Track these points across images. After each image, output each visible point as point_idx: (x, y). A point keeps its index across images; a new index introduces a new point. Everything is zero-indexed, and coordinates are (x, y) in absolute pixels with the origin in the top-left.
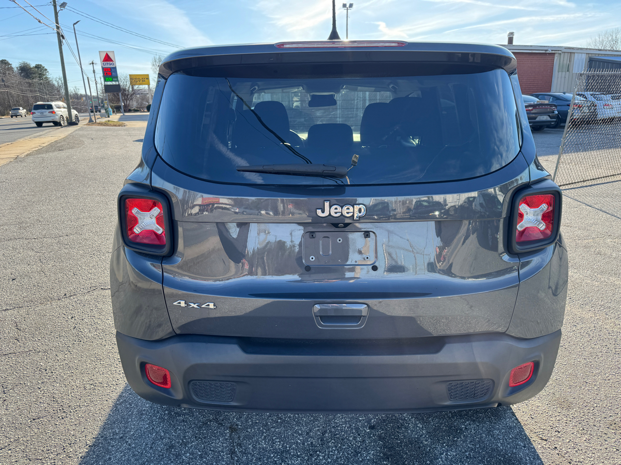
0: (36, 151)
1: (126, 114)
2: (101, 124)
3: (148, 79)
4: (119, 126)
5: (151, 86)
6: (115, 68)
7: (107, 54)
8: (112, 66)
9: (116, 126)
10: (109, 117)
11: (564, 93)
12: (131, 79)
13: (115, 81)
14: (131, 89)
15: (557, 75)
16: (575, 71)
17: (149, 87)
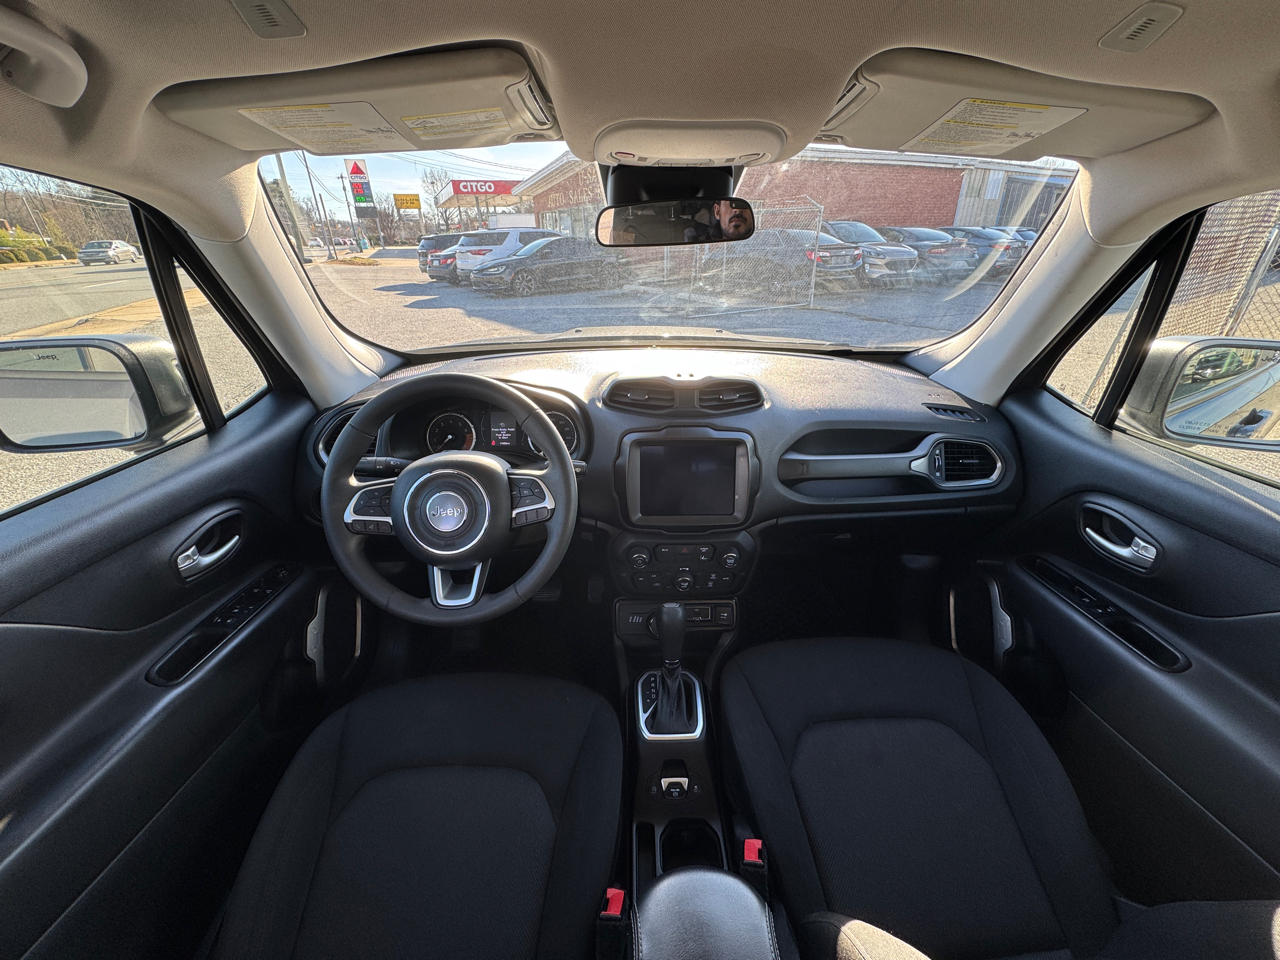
0: (200, 307)
1: (387, 248)
2: (344, 262)
3: (418, 200)
4: (369, 264)
5: (422, 210)
6: (368, 184)
7: (355, 163)
8: (363, 181)
9: (364, 264)
10: (361, 251)
11: (984, 228)
12: (396, 200)
13: (370, 202)
14: (396, 214)
15: (963, 201)
16: (988, 197)
17: (420, 212)
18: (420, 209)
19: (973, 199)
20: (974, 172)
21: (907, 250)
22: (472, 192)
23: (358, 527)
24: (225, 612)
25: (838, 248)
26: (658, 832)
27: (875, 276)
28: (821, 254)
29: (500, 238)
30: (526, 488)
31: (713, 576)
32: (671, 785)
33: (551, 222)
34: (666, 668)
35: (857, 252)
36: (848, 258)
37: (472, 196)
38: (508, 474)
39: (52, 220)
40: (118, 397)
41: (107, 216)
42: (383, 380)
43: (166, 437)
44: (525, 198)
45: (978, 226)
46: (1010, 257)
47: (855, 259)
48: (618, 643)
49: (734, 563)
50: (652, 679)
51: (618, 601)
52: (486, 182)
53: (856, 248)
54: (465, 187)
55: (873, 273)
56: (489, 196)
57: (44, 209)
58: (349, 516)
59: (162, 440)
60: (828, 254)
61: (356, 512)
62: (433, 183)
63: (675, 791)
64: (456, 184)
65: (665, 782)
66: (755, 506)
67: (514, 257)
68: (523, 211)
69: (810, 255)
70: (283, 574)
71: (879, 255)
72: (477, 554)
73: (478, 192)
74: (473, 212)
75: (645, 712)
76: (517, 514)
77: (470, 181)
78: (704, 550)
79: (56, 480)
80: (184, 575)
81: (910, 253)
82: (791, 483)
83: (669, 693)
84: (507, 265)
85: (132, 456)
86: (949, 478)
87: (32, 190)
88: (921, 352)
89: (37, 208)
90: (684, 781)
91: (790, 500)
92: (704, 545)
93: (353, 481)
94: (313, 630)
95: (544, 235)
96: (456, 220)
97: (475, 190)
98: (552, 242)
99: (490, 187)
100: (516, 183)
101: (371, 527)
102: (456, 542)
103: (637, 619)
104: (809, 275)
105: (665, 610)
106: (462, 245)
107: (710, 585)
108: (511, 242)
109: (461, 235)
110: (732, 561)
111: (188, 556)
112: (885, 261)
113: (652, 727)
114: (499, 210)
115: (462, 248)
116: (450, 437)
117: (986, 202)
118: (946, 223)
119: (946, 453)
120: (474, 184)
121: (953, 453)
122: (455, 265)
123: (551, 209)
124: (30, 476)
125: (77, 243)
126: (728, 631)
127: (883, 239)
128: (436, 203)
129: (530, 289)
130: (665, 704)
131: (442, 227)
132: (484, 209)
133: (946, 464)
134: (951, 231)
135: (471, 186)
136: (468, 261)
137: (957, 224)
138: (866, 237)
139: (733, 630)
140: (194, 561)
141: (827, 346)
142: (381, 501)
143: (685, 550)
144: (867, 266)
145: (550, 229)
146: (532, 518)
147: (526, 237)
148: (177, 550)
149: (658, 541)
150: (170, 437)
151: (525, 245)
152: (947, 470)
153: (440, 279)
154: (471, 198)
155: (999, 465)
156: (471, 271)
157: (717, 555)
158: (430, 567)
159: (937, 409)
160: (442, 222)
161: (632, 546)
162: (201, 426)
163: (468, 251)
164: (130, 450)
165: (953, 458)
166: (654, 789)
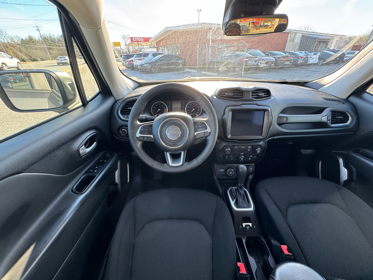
3: (120, 44)
11: (295, 51)
15: (288, 44)
16: (296, 42)
17: (121, 48)
18: (120, 47)
19: (291, 42)
20: (292, 33)
21: (272, 59)
22: (137, 41)
23: (141, 139)
24: (93, 168)
25: (251, 58)
26: (244, 241)
27: (262, 66)
28: (246, 59)
29: (146, 55)
30: (200, 125)
31: (251, 156)
32: (246, 225)
33: (161, 50)
34: (238, 186)
35: (257, 59)
36: (254, 61)
37: (137, 42)
38: (193, 120)
39: (10, 50)
40: (44, 98)
41: (26, 49)
42: (134, 91)
43: (69, 107)
44: (153, 43)
45: (292, 51)
46: (303, 61)
47: (256, 61)
48: (215, 178)
49: (260, 152)
50: (232, 190)
51: (215, 165)
52: (141, 38)
53: (257, 58)
54: (134, 39)
55: (261, 65)
56: (142, 42)
57: (7, 47)
58: (138, 135)
59: (68, 108)
60: (248, 60)
61: (140, 133)
62: (124, 38)
63: (248, 228)
64: (131, 38)
65: (244, 225)
66: (269, 132)
67: (151, 61)
68: (152, 47)
69: (243, 60)
70: (108, 155)
71: (263, 60)
72: (183, 149)
73: (138, 41)
74: (137, 48)
75: (233, 201)
76: (196, 134)
77: (136, 38)
78: (249, 147)
79: (21, 128)
80: (82, 155)
81: (273, 59)
82: (280, 124)
83: (241, 194)
84: (149, 63)
85: (57, 114)
86: (332, 123)
87: (3, 41)
88: (313, 82)
89: (5, 47)
90: (250, 224)
91: (280, 130)
92: (250, 146)
93: (138, 123)
94: (117, 174)
95: (160, 54)
96: (131, 51)
97: (137, 40)
98: (162, 56)
99: (142, 39)
100: (150, 38)
101: (146, 139)
102: (177, 144)
103: (222, 170)
104: (242, 66)
105: (240, 167)
106: (135, 57)
107: (250, 159)
108: (150, 56)
109: (134, 54)
110: (259, 151)
111: (82, 148)
112: (264, 62)
113: (237, 206)
114: (145, 47)
115: (135, 58)
116: (159, 110)
117: (295, 44)
118: (283, 50)
119: (332, 114)
120: (137, 39)
121: (335, 114)
122: (133, 64)
123: (161, 46)
124: (13, 127)
125: (18, 57)
126: (251, 174)
127: (264, 55)
128: (126, 45)
129: (156, 71)
130: (240, 198)
131: (127, 53)
132: (140, 47)
133: (332, 118)
134: (285, 52)
135: (136, 39)
136: (137, 62)
137: (286, 50)
138: (259, 54)
139: (253, 174)
140: (84, 150)
141: (277, 81)
142: (149, 130)
143: (243, 147)
144: (259, 63)
145: (161, 52)
146: (202, 135)
147: (154, 55)
148: (79, 146)
149: (234, 144)
150: (70, 107)
151: (154, 57)
152: (332, 120)
153: (129, 68)
154: (136, 43)
155: (350, 118)
156: (138, 65)
157: (254, 149)
158: (165, 153)
159: (327, 100)
160: (127, 51)
161: (224, 146)
162: (81, 104)
163: (137, 59)
164: (57, 112)
165: (335, 116)
166: (241, 227)
